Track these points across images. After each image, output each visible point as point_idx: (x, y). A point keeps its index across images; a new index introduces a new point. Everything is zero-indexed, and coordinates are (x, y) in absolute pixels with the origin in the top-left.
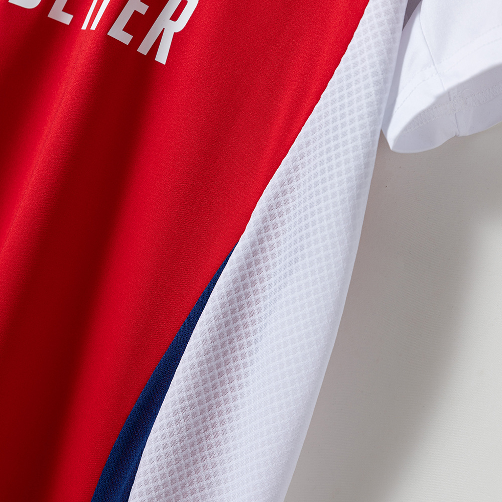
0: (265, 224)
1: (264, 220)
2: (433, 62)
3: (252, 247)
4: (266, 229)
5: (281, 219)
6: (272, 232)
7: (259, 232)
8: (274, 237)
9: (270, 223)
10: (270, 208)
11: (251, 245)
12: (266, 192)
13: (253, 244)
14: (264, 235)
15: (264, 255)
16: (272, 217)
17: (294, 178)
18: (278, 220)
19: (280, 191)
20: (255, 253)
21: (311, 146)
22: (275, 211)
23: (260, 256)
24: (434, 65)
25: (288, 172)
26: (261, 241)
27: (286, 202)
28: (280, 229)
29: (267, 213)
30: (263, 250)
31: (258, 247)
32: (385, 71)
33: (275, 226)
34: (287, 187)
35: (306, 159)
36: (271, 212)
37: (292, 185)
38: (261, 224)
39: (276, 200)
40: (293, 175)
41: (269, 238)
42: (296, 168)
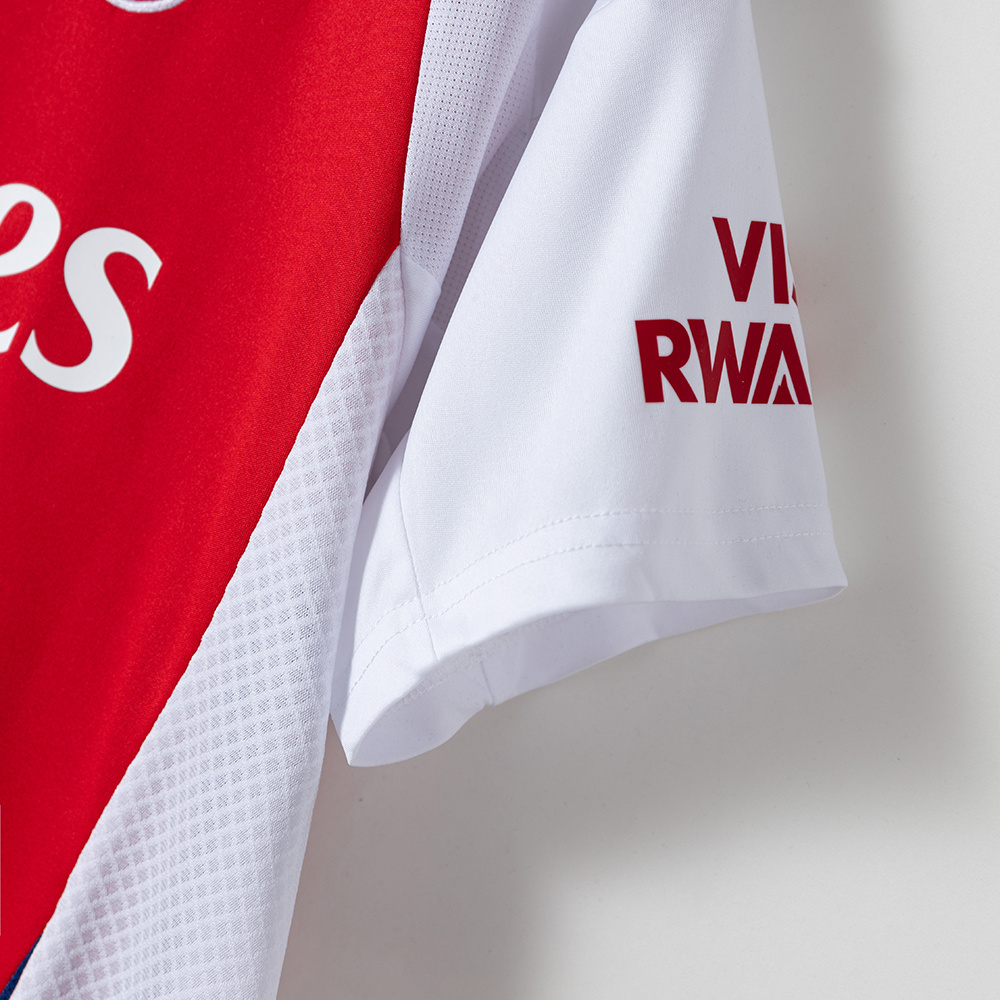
0: (95, 902)
1: (94, 895)
2: (418, 591)
3: (68, 951)
4: (99, 912)
5: (129, 891)
6: (111, 918)
7: (83, 919)
8: (115, 928)
9: (106, 900)
10: (105, 869)
11: (66, 946)
12: (95, 835)
13: (71, 944)
14: (93, 924)
15: (95, 964)
16: (110, 887)
17: (154, 807)
18: (122, 893)
19: (124, 836)
20: (76, 962)
21: (187, 743)
22: (116, 875)
23: (87, 967)
24: (419, 596)
25: (140, 794)
26: (88, 936)
27: (139, 858)
28: (126, 912)
29: (99, 879)
30: (93, 955)
31: (81, 949)
32: (323, 606)
33: (116, 906)
34: (127, 851)
35: (176, 768)
36: (107, 878)
37: (138, 846)
38: (86, 903)
39: (118, 853)
40: (161, 774)
41: (105, 930)
42: (156, 787)
